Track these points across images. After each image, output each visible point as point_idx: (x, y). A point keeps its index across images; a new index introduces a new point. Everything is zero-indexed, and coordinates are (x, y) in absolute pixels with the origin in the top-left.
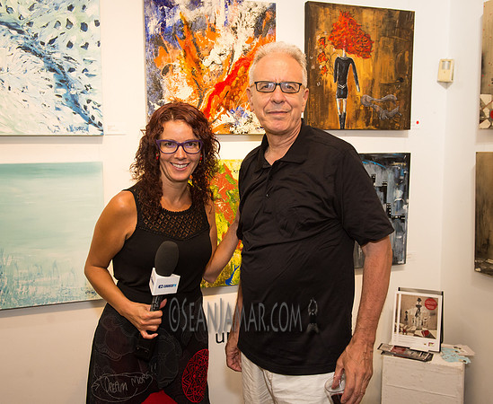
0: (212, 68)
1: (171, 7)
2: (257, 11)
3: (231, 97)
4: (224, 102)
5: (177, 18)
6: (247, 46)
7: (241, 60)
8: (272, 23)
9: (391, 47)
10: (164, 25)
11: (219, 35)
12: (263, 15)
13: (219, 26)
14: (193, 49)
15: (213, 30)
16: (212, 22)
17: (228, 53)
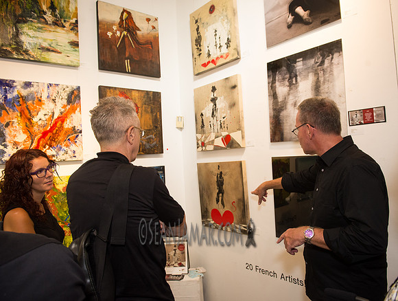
0: (40, 123)
1: (11, 87)
2: (68, 90)
3: (53, 139)
4: (48, 143)
5: (15, 93)
6: (63, 110)
7: (58, 118)
8: (78, 97)
9: (149, 110)
10: (6, 97)
11: (44, 104)
12: (72, 93)
13: (44, 98)
14: (26, 111)
15: (40, 101)
16: (39, 96)
17: (50, 114)
